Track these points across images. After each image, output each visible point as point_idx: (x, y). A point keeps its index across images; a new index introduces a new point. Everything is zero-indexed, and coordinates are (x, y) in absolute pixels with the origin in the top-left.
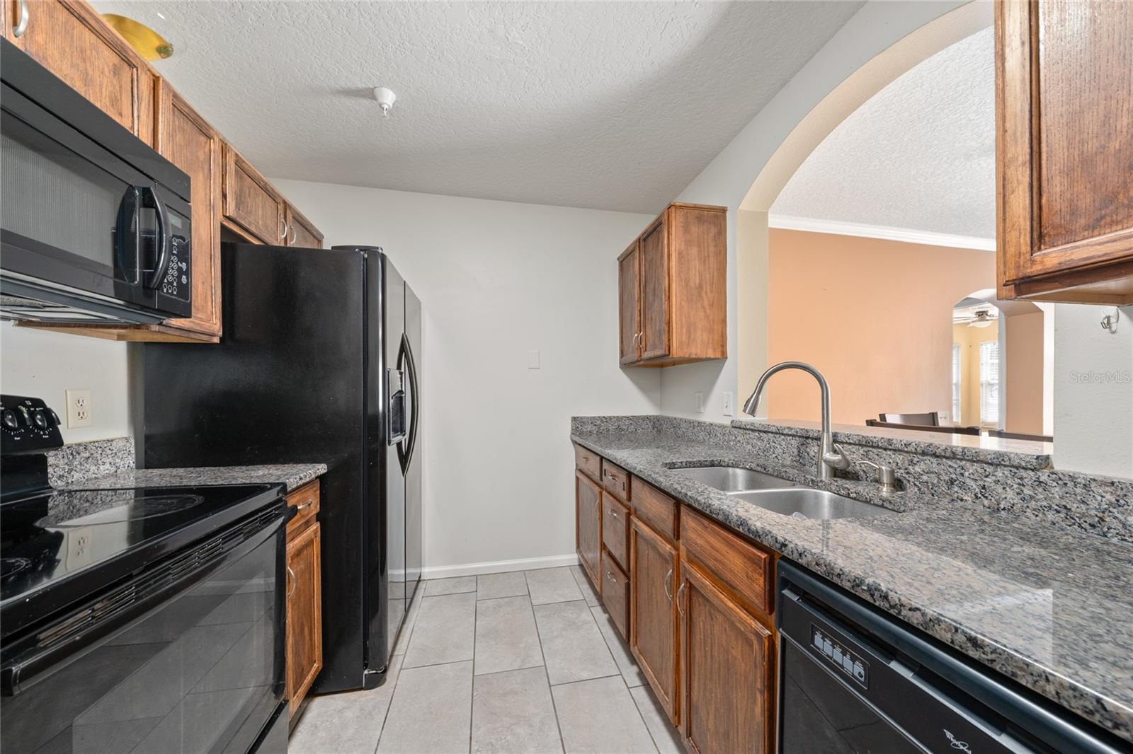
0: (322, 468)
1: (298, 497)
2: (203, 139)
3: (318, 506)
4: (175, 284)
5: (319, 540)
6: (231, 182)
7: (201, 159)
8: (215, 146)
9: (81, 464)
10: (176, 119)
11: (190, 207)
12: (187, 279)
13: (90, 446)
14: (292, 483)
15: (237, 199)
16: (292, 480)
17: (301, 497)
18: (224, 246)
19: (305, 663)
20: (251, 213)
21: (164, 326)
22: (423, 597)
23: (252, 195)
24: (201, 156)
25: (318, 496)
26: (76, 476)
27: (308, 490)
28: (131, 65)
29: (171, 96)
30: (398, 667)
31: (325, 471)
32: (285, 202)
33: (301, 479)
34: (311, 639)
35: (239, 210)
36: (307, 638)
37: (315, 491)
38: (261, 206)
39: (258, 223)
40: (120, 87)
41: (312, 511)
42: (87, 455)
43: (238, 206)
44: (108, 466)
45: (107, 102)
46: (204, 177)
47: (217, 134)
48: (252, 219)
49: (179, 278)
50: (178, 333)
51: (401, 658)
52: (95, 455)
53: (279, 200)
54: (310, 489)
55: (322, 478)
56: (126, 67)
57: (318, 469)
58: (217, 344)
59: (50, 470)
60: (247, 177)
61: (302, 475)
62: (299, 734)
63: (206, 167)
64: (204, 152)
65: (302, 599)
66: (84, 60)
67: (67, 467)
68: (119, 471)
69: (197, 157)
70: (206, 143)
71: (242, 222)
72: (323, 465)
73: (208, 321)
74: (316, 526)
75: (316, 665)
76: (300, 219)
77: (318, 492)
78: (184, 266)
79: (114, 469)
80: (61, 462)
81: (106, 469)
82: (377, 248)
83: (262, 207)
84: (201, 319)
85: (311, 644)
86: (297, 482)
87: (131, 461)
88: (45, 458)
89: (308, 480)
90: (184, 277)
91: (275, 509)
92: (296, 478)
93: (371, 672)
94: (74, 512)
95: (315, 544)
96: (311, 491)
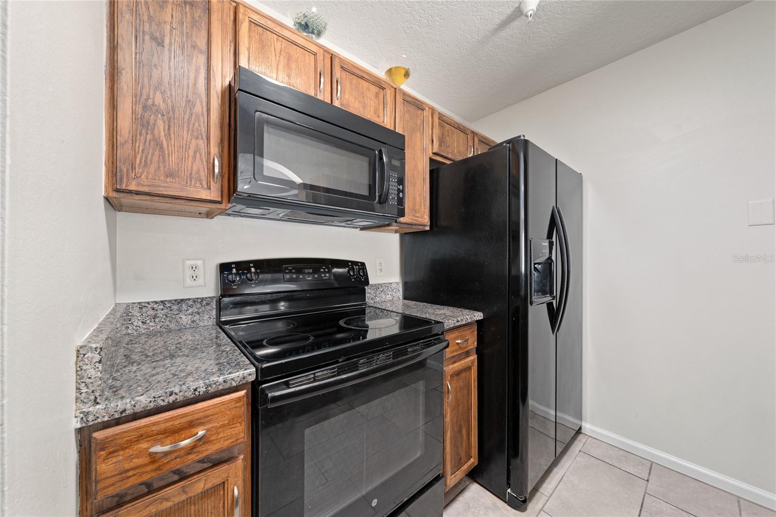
0: (479, 316)
1: (457, 334)
2: (420, 112)
3: (476, 343)
4: (396, 198)
5: (476, 368)
6: (436, 130)
7: (419, 124)
8: (427, 113)
9: (379, 294)
10: (405, 107)
11: (405, 152)
12: (403, 194)
13: (383, 285)
14: (449, 323)
15: (440, 141)
16: (450, 321)
17: (460, 334)
18: (432, 172)
19: (463, 455)
20: (449, 146)
21: (398, 223)
22: (580, 451)
23: (450, 135)
24: (419, 122)
25: (476, 336)
26: (378, 299)
27: (466, 330)
28: (383, 89)
29: (402, 96)
30: (540, 506)
31: (480, 318)
32: (473, 132)
33: (458, 321)
34: (469, 439)
35: (441, 147)
36: (465, 437)
37: (473, 332)
38: (455, 140)
39: (454, 151)
40: (379, 103)
41: (470, 346)
42: (382, 289)
43: (440, 145)
44: (389, 296)
45: (372, 113)
46: (420, 134)
47: (427, 105)
48: (449, 150)
49: (398, 194)
50: (406, 226)
51: (544, 499)
52: (385, 290)
53: (468, 132)
54: (468, 329)
55: (479, 322)
56: (381, 90)
57: (474, 316)
58: (428, 230)
59: (367, 295)
60: (446, 124)
61: (459, 319)
62: (458, 502)
63: (422, 128)
64: (421, 120)
65: (461, 408)
66: (363, 97)
67: (374, 295)
68: (394, 299)
69: (417, 124)
70: (421, 114)
71: (443, 154)
72: (480, 313)
73: (422, 217)
74: (474, 357)
75: (472, 460)
76: (484, 140)
77: (476, 333)
78: (401, 187)
79: (392, 298)
80: (373, 292)
81: (389, 297)
82: (520, 136)
83: (457, 141)
84: (418, 217)
85: (469, 444)
86: (454, 323)
87: (400, 294)
88: (365, 289)
89: (464, 322)
90: (401, 193)
91: (433, 339)
92: (454, 320)
93: (512, 494)
94: (376, 317)
95: (472, 370)
96: (469, 331)
